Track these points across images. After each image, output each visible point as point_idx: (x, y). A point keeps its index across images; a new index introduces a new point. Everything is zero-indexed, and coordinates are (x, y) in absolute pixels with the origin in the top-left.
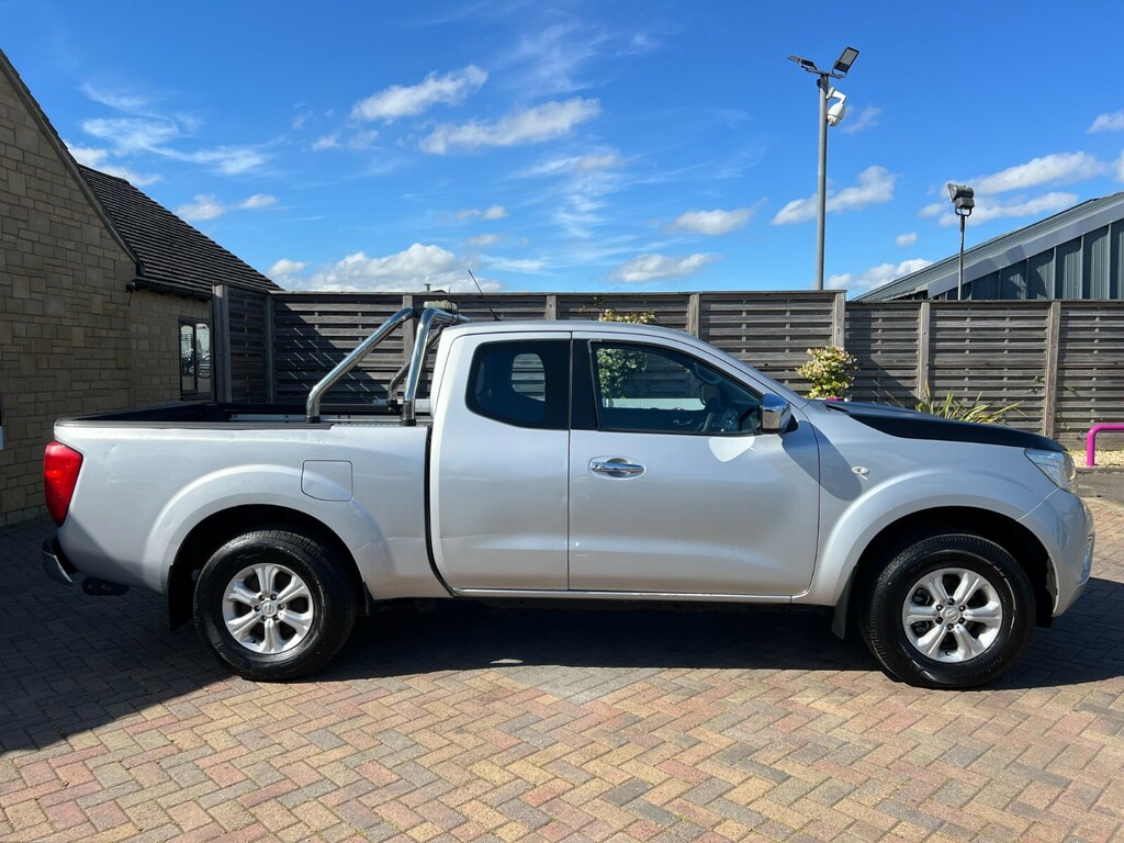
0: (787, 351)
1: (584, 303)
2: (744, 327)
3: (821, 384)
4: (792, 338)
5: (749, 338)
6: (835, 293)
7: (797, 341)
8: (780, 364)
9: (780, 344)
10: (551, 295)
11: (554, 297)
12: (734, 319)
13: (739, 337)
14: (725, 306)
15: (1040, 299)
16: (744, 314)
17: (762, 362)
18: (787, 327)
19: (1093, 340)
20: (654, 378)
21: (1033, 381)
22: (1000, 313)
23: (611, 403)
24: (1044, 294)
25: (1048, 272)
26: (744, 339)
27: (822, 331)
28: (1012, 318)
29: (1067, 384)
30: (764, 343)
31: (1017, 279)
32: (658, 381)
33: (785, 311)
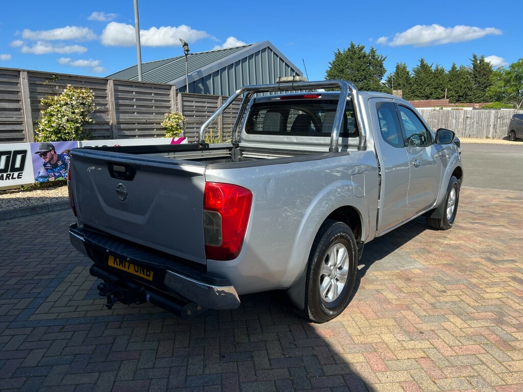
0: (154, 114)
1: (47, 79)
2: (134, 100)
3: (173, 131)
4: (156, 107)
5: (138, 106)
6: (171, 86)
7: (158, 109)
8: (152, 121)
9: (150, 110)
10: (24, 71)
11: (26, 73)
12: (129, 96)
13: (133, 106)
14: (126, 88)
15: (208, 94)
16: (134, 93)
17: (145, 119)
18: (153, 101)
19: (230, 113)
20: (93, 128)
21: (215, 129)
22: (204, 100)
23: (81, 144)
24: (209, 93)
25: (210, 83)
26: (135, 107)
27: (167, 104)
28: (208, 102)
29: (225, 130)
30: (144, 109)
31: (200, 85)
32: (94, 129)
33: (152, 93)
